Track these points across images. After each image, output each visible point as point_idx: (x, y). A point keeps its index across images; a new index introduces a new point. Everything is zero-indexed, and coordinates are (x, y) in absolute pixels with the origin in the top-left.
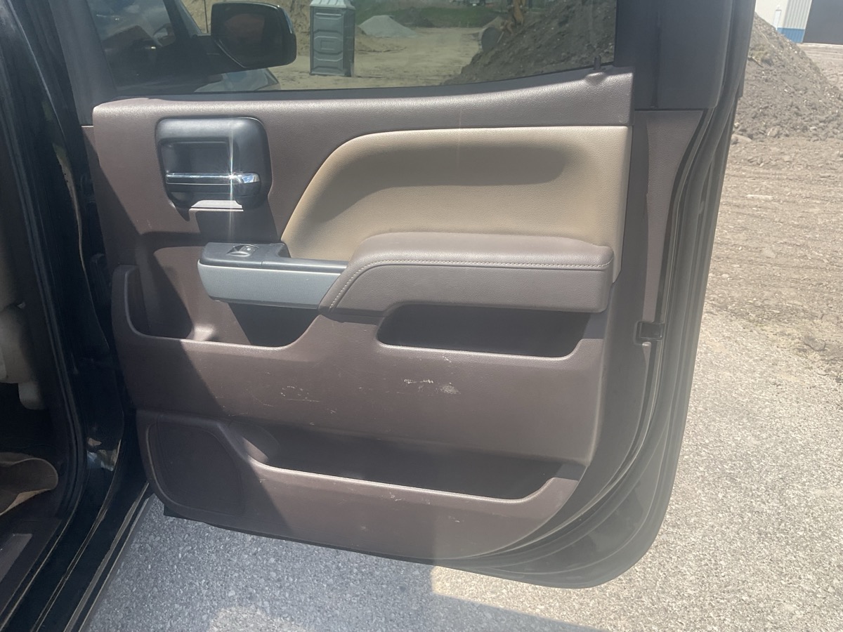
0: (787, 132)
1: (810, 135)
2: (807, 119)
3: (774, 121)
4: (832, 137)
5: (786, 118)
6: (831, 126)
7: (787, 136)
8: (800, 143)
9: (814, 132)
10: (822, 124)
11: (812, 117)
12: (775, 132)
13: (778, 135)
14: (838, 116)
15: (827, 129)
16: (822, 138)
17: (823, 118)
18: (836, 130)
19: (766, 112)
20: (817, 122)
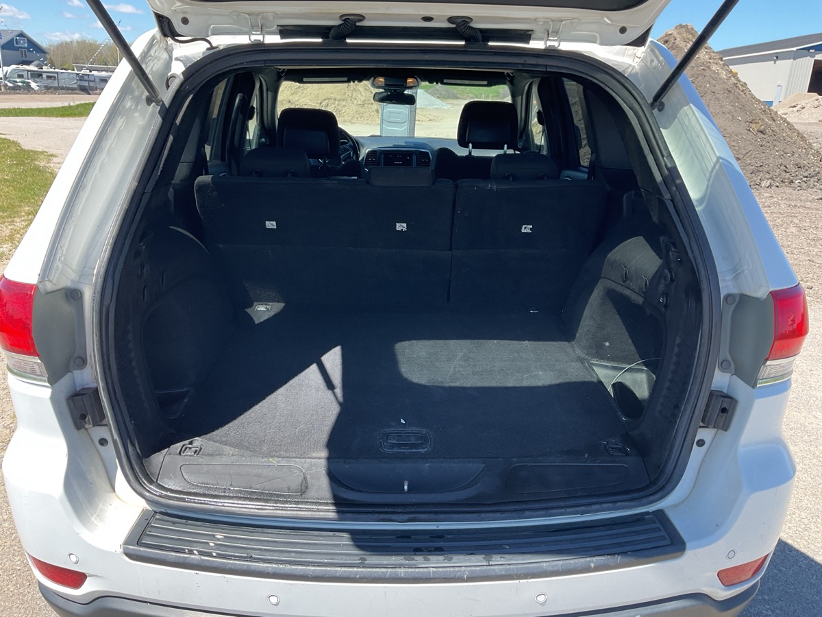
0: (778, 184)
1: (796, 186)
2: (793, 175)
3: (767, 176)
4: (812, 188)
5: (777, 174)
6: (812, 180)
7: (777, 186)
8: (787, 192)
9: (799, 184)
10: (805, 179)
11: (797, 173)
12: (768, 184)
13: (770, 186)
14: (819, 173)
15: (808, 183)
16: (805, 188)
17: (806, 174)
18: (816, 184)
19: (761, 169)
20: (802, 177)
